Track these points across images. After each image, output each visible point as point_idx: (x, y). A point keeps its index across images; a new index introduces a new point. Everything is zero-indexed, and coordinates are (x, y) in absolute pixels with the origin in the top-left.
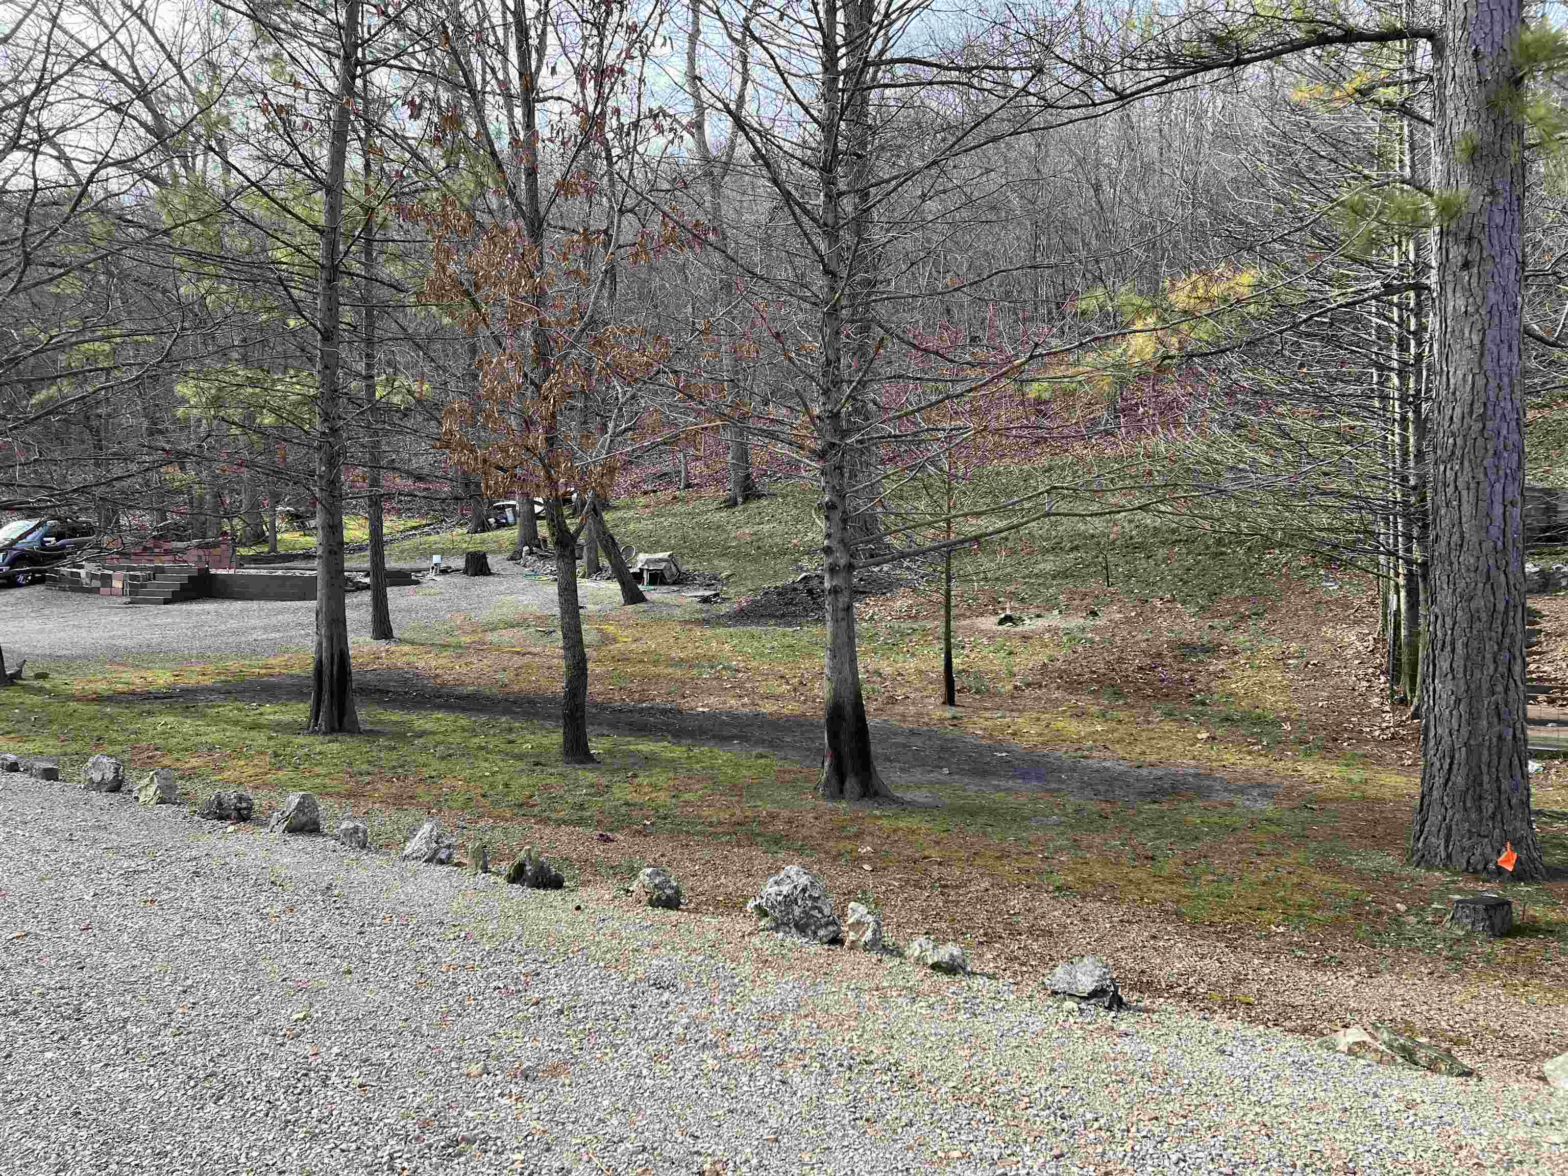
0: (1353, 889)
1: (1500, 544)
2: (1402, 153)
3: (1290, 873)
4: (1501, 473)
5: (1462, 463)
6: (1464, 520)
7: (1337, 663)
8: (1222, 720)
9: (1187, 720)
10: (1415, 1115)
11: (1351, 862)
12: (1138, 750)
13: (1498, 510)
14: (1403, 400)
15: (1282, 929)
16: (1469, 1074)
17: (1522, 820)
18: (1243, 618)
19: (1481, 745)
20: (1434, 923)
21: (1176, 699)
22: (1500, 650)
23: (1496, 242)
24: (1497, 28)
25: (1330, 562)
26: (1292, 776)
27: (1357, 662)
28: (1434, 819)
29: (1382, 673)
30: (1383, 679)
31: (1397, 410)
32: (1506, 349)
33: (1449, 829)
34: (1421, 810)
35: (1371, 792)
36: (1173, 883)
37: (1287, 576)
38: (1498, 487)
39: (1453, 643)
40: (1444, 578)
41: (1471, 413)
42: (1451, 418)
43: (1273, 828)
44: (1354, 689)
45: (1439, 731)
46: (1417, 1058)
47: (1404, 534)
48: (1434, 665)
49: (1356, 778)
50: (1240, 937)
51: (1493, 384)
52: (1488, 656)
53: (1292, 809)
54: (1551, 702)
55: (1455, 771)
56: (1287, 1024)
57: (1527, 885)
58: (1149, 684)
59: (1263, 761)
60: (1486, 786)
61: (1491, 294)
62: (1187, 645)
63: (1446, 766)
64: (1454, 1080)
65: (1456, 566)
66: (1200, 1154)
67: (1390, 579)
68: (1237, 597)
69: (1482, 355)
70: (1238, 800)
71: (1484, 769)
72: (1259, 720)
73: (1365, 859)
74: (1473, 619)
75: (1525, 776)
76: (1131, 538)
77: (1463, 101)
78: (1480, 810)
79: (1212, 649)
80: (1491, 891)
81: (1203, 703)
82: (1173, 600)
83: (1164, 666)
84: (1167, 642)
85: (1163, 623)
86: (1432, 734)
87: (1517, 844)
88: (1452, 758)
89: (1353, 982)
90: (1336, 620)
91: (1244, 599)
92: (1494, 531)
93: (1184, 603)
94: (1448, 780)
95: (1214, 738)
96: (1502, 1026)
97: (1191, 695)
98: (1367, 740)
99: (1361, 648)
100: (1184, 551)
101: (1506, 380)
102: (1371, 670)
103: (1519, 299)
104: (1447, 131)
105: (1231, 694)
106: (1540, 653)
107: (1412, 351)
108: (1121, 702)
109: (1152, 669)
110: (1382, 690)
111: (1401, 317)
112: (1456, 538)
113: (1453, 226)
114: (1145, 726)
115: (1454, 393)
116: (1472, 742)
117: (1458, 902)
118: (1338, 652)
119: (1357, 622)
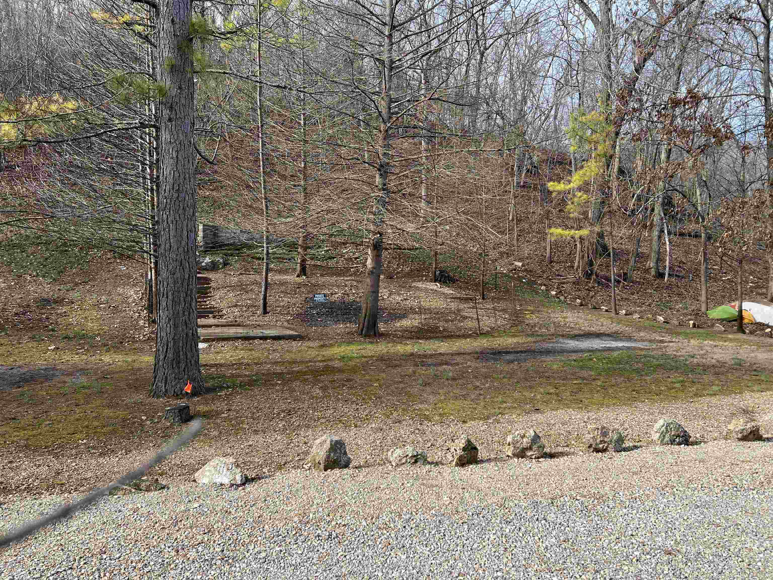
0: (121, 413)
1: (186, 249)
2: (149, 60)
3: (92, 412)
4: (186, 217)
5: (170, 212)
6: (171, 237)
7: (124, 305)
8: (63, 338)
9: (43, 340)
10: (137, 514)
11: (123, 401)
12: (12, 360)
13: (185, 232)
14: (151, 179)
15: (85, 441)
16: (163, 488)
17: (196, 370)
18: (77, 284)
19: (179, 339)
20: (158, 422)
21: (38, 329)
22: (186, 296)
23: (182, 111)
24: (182, 12)
25: (121, 256)
26: (98, 363)
27: (134, 304)
28: (160, 374)
29: (145, 309)
30: (145, 311)
31: (149, 184)
32: (187, 161)
33: (166, 378)
34: (155, 371)
35: (136, 365)
36: (25, 430)
37: (101, 263)
38: (185, 223)
39: (167, 294)
40: (163, 264)
41: (173, 189)
42: (165, 190)
43: (86, 391)
44: (132, 318)
45: (162, 335)
46: (141, 488)
47: (153, 244)
48: (160, 304)
49: (129, 360)
50: (61, 451)
51: (182, 177)
52: (182, 299)
53: (97, 380)
54: (214, 317)
55: (169, 352)
56: (82, 489)
57: (198, 397)
58: (22, 322)
59: (84, 357)
60: (182, 357)
61: (180, 135)
62: (45, 300)
63: (165, 350)
64: (156, 493)
65: (168, 258)
66: (23, 572)
67: (147, 264)
68: (74, 273)
69: (177, 161)
70: (67, 379)
71: (181, 349)
72: (83, 337)
73: (130, 398)
74: (175, 283)
75: (197, 350)
76: (12, 241)
77: (167, 41)
78: (179, 368)
79: (59, 301)
80: (182, 403)
81: (53, 330)
82: (38, 275)
83: (31, 312)
84: (33, 299)
85: (31, 288)
86: (159, 336)
87: (193, 380)
88: (167, 346)
89: (117, 459)
90: (124, 285)
91: (77, 274)
92: (183, 243)
93: (44, 277)
94: (166, 356)
95: (58, 348)
96: (181, 462)
97: (46, 327)
98: (137, 341)
99: (136, 298)
100: (44, 249)
101: (187, 176)
102: (140, 308)
103: (192, 139)
104: (161, 54)
105: (69, 324)
106: (210, 297)
107: (155, 158)
108: (3, 333)
109: (24, 314)
110: (145, 317)
111: (150, 140)
112: (168, 246)
113: (164, 100)
114: (17, 346)
115: (166, 179)
116: (176, 338)
117: (168, 410)
118: (125, 299)
119: (134, 285)
